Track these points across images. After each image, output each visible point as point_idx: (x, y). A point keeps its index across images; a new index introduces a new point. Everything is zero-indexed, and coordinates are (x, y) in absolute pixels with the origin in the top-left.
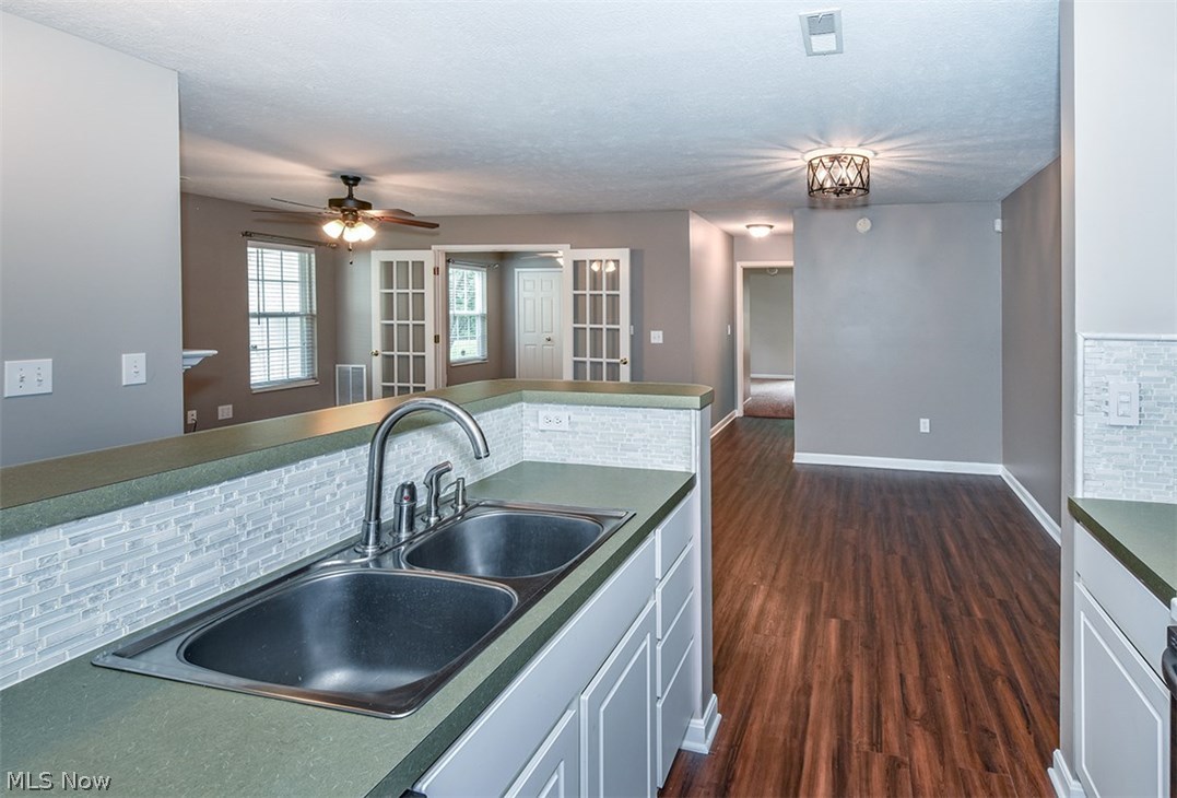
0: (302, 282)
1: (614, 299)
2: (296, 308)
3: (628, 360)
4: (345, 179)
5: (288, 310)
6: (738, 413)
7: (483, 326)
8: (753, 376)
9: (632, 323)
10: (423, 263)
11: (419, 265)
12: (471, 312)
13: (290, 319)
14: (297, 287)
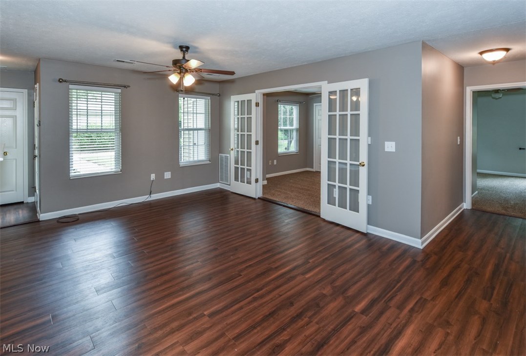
0: (205, 113)
1: (356, 118)
2: (203, 126)
3: (366, 163)
4: (181, 47)
5: (199, 127)
6: (467, 205)
7: (297, 135)
8: (479, 171)
9: (369, 135)
10: (251, 100)
11: (249, 101)
12: (291, 127)
13: (199, 131)
14: (203, 116)
